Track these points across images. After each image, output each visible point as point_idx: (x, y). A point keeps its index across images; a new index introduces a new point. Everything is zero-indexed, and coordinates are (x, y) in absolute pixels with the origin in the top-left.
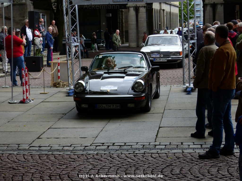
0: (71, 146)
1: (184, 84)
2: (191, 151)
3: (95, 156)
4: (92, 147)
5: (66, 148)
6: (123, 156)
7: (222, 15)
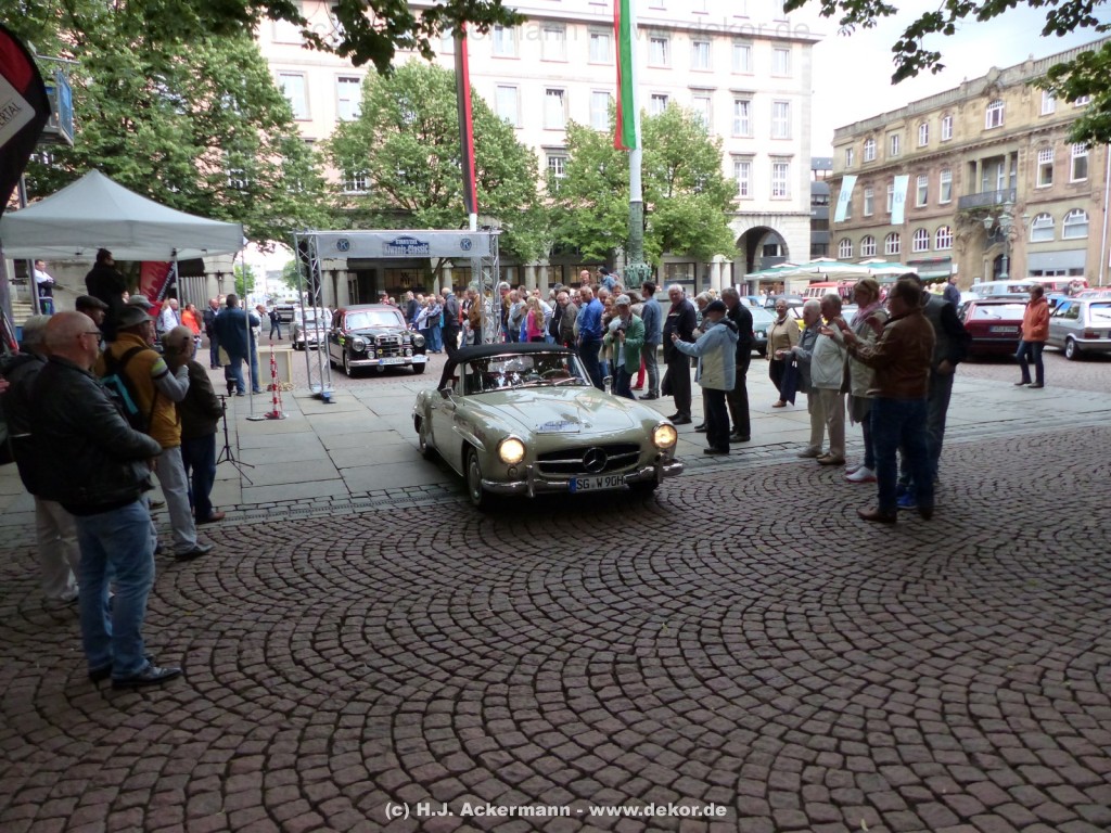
7: (347, 285)
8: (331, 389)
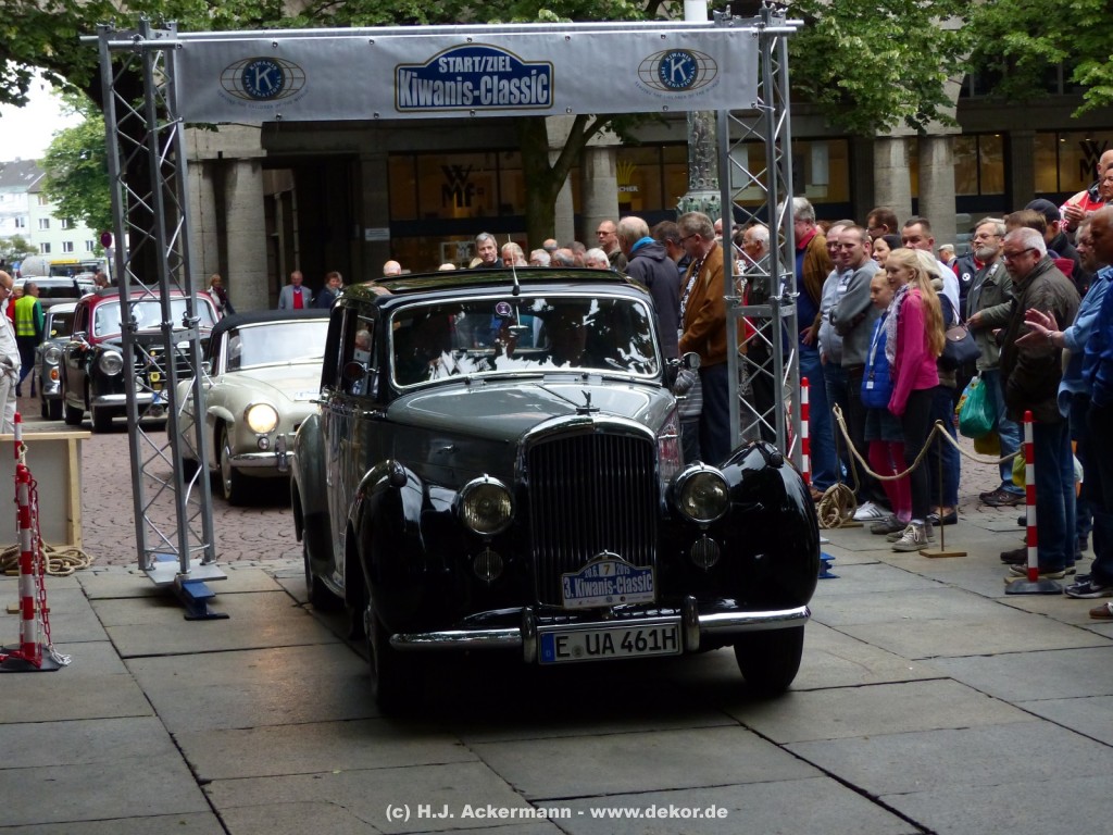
7: (259, 212)
8: (213, 571)
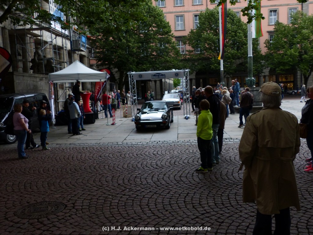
0: (140, 142)
1: (184, 115)
2: (195, 143)
3: (154, 147)
4: (150, 143)
5: (139, 144)
6: (165, 146)
